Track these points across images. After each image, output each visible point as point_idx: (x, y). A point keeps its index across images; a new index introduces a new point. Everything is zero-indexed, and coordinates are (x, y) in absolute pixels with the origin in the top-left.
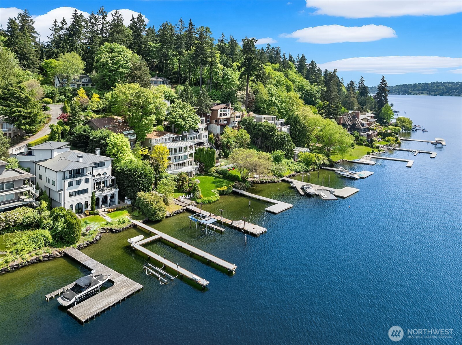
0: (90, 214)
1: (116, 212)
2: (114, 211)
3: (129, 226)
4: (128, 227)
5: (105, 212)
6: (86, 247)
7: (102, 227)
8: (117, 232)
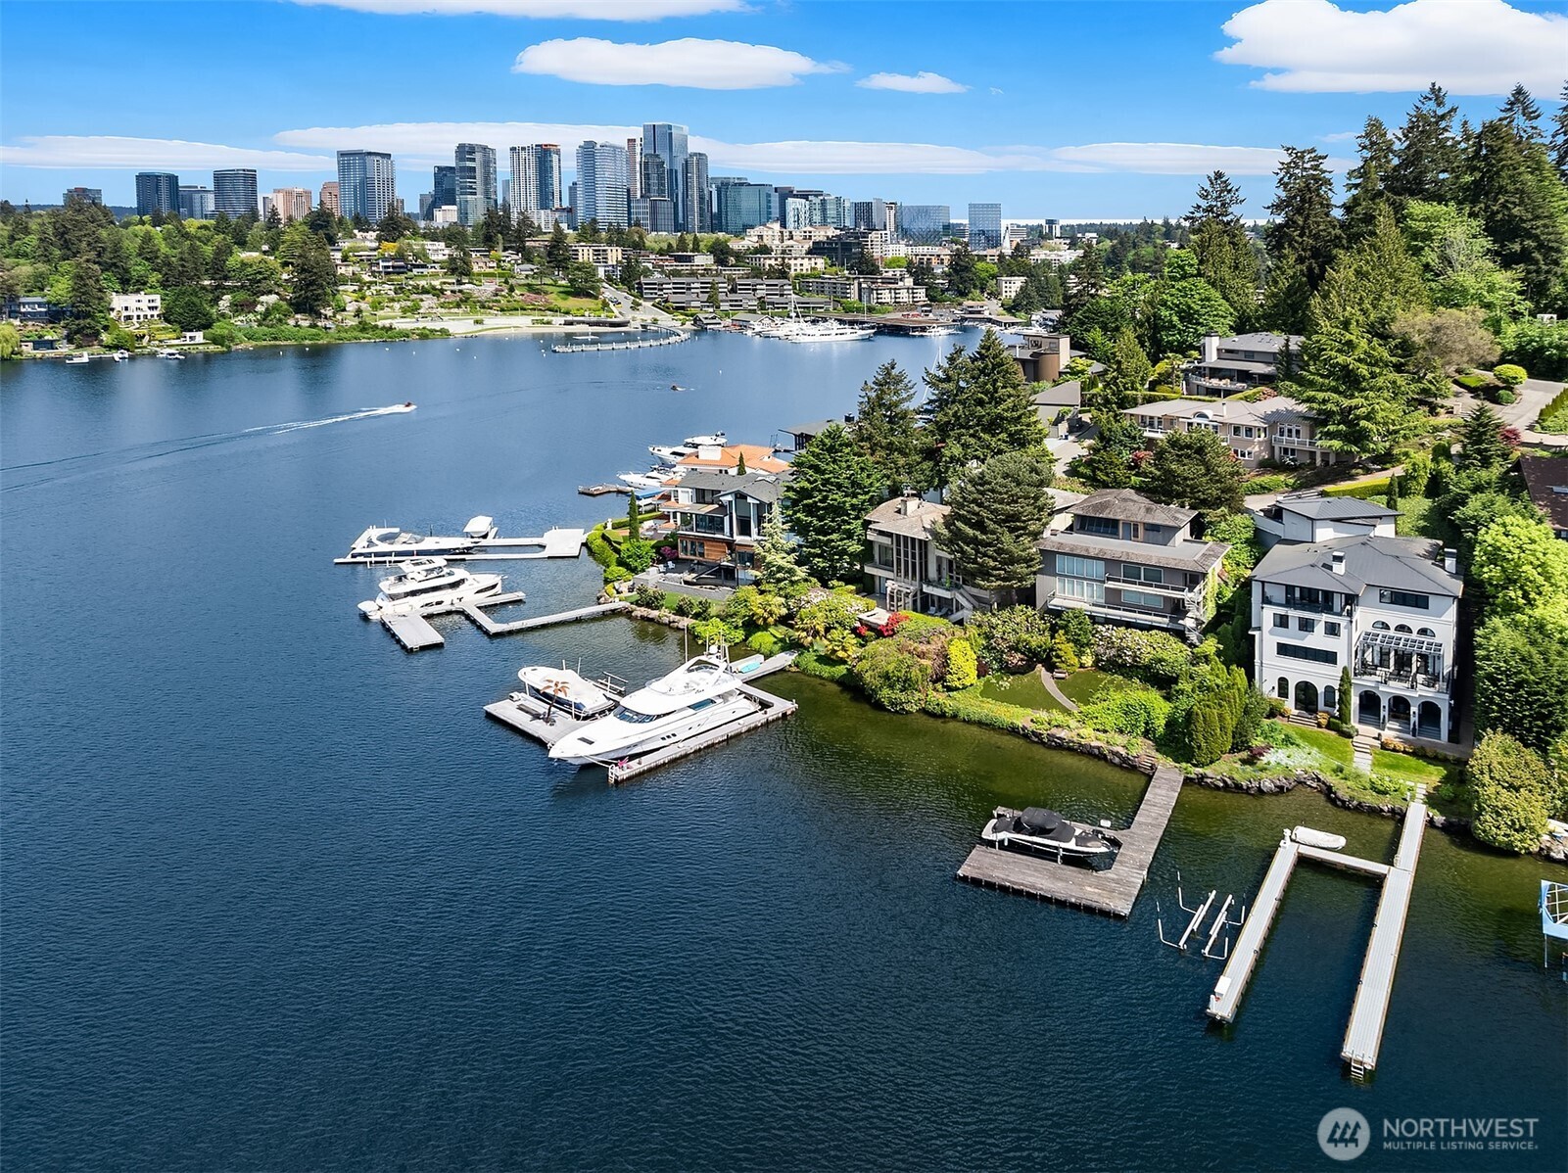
0: (1328, 727)
1: (1410, 758)
2: (1404, 752)
3: (1386, 809)
4: (1382, 810)
5: (1377, 743)
6: (1217, 788)
7: (1317, 771)
8: (1339, 803)
